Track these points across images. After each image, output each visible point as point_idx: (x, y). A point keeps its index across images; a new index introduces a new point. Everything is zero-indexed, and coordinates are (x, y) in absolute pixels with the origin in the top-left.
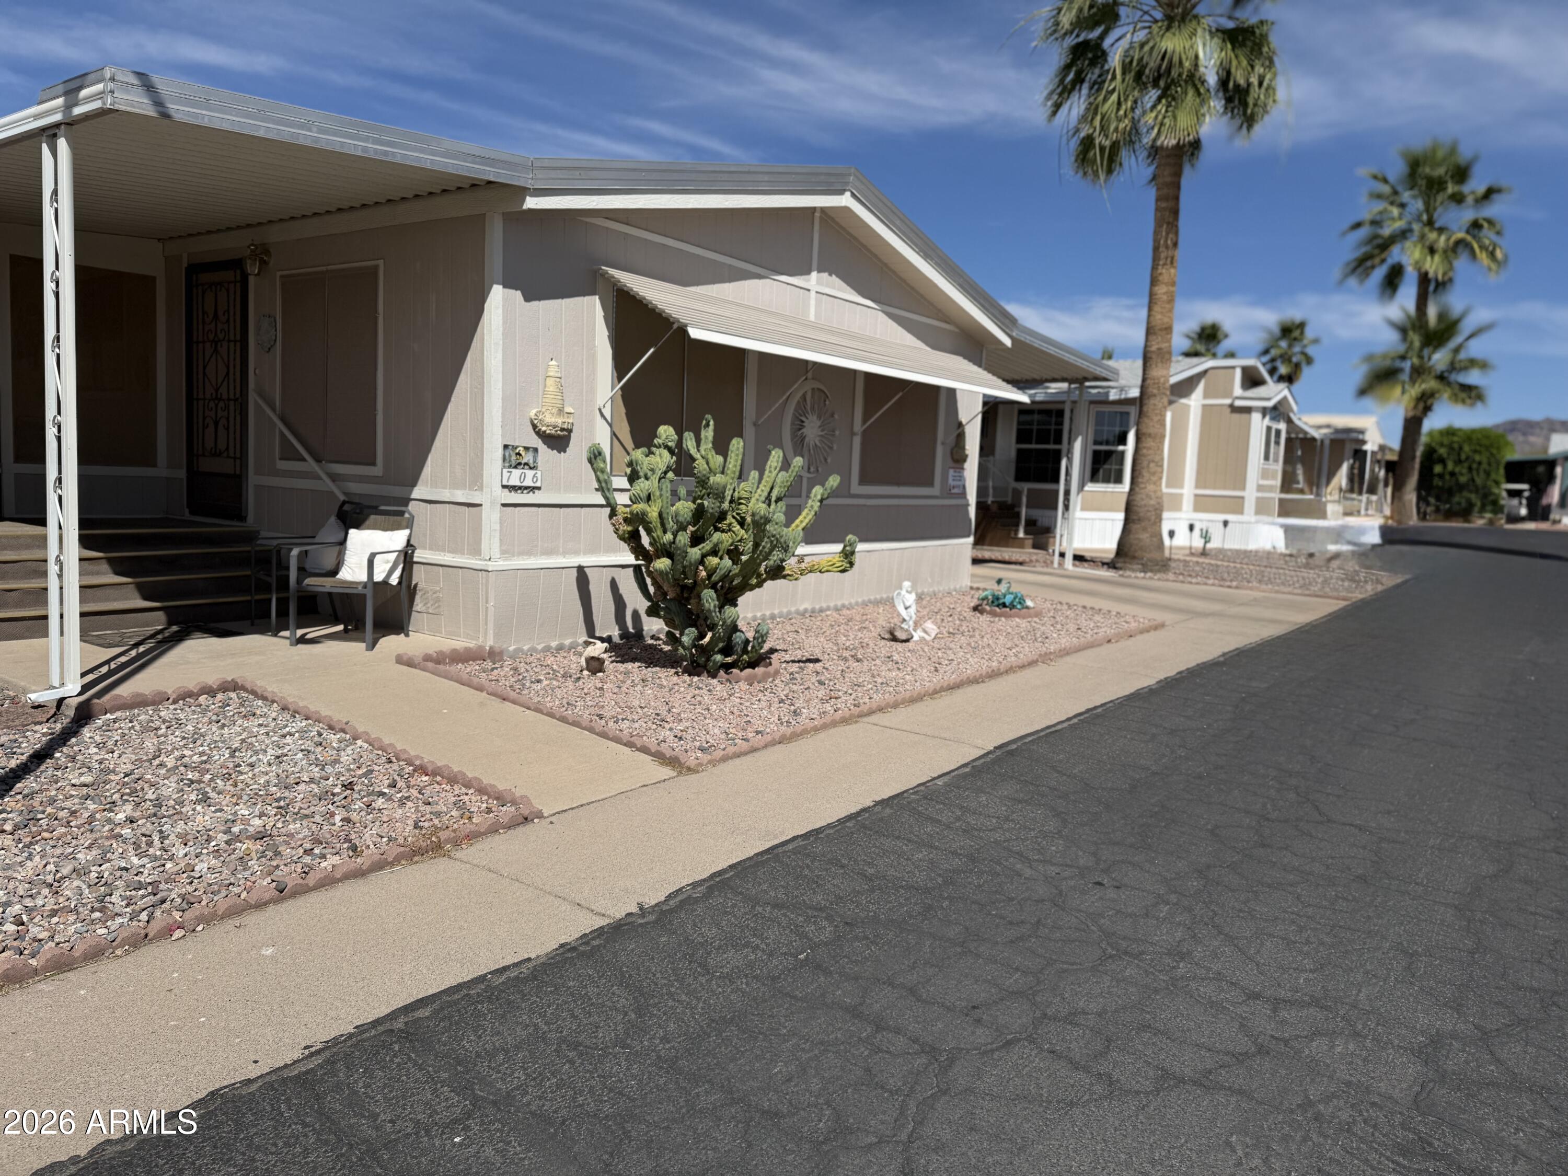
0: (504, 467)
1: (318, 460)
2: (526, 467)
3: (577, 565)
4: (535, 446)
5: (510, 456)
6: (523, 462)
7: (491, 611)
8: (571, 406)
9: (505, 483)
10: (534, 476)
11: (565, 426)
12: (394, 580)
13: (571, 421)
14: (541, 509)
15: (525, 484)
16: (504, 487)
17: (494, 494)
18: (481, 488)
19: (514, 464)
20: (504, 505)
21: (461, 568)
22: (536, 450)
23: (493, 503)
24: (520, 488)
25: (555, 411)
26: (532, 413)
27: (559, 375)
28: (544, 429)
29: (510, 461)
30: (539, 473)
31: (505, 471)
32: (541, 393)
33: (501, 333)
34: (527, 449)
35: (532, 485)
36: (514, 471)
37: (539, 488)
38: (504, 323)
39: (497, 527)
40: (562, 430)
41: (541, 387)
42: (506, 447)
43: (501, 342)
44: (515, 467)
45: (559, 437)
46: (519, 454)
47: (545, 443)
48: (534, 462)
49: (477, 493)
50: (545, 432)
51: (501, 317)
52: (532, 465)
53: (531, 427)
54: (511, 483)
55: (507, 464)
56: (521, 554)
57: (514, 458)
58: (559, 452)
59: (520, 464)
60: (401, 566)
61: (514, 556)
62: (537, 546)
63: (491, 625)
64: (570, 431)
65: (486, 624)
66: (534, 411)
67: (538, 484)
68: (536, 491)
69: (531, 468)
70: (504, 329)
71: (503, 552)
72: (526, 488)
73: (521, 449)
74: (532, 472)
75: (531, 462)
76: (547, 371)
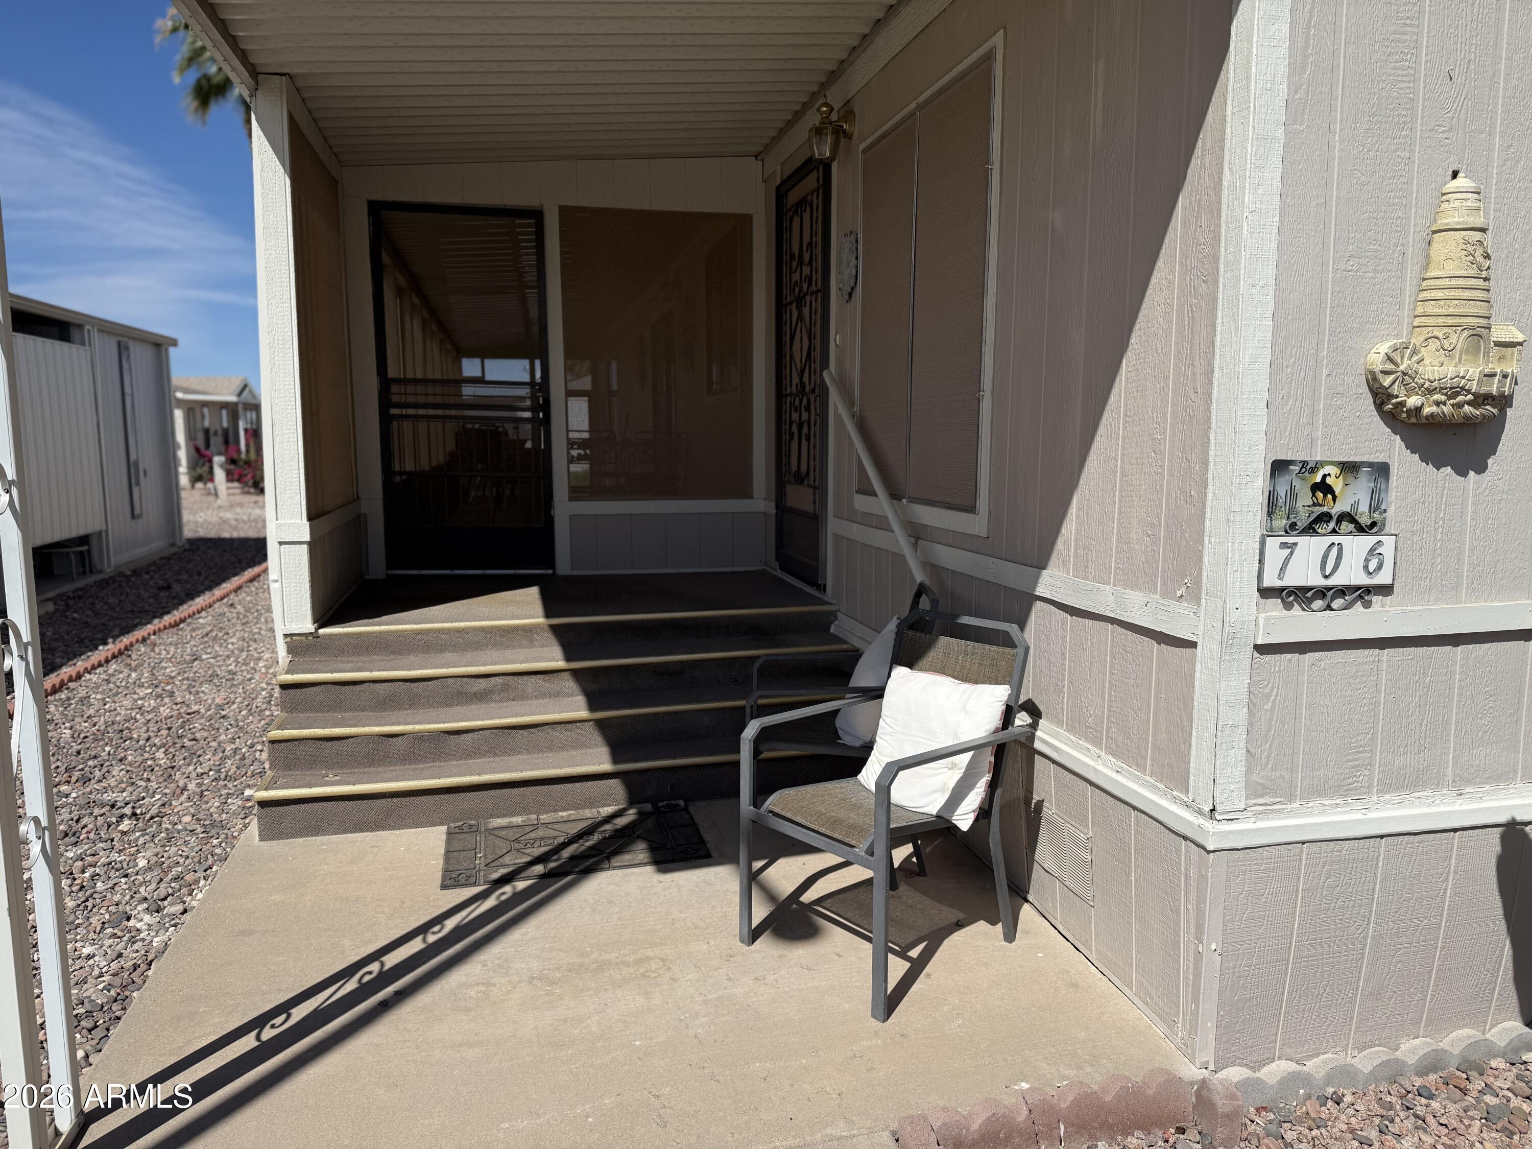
0: (1271, 532)
1: (895, 495)
2: (1346, 526)
3: (1503, 818)
4: (1380, 458)
5: (1293, 494)
6: (1337, 509)
7: (1212, 963)
8: (1512, 321)
9: (1270, 580)
10: (1372, 551)
11: (1493, 388)
12: (964, 819)
13: (1510, 368)
14: (1387, 654)
15: (1337, 580)
16: (1266, 592)
17: (1232, 617)
18: (1194, 596)
19: (1303, 520)
20: (1263, 649)
21: (1134, 808)
22: (1382, 470)
23: (1228, 643)
24: (1321, 592)
25: (1458, 339)
26: (1376, 357)
27: (1479, 222)
28: (1413, 401)
29: (1292, 511)
30: (1388, 542)
31: (1272, 544)
32: (1409, 288)
33: (1280, 102)
34: (1349, 468)
35: (1364, 580)
36: (1304, 541)
37: (1385, 590)
38: (1296, 69)
39: (1242, 715)
40: (1481, 399)
41: (1412, 271)
42: (1279, 467)
43: (1280, 133)
44: (1310, 530)
45: (1468, 423)
46: (1324, 487)
47: (1412, 447)
48: (1375, 507)
49: (1184, 607)
50: (1418, 409)
51: (1284, 51)
52: (1365, 520)
53: (1367, 401)
54: (1292, 580)
55: (1281, 523)
56: (1316, 791)
57: (1305, 498)
58: (1463, 473)
59: (1325, 517)
60: (986, 779)
61: (1291, 800)
62: (1370, 765)
63: (1209, 1007)
64: (1504, 401)
65: (1196, 999)
66: (1384, 348)
67: (1384, 578)
68: (1376, 599)
69: (1361, 530)
70: (1294, 88)
71: (1255, 790)
72: (1342, 591)
73: (1333, 470)
74: (1367, 541)
75: (1364, 508)
76: (1437, 213)
